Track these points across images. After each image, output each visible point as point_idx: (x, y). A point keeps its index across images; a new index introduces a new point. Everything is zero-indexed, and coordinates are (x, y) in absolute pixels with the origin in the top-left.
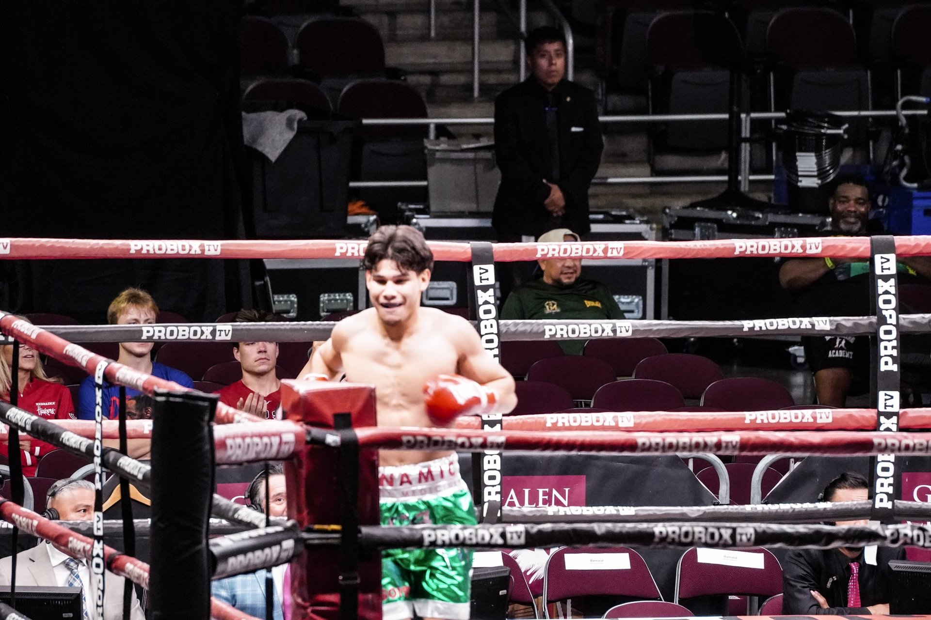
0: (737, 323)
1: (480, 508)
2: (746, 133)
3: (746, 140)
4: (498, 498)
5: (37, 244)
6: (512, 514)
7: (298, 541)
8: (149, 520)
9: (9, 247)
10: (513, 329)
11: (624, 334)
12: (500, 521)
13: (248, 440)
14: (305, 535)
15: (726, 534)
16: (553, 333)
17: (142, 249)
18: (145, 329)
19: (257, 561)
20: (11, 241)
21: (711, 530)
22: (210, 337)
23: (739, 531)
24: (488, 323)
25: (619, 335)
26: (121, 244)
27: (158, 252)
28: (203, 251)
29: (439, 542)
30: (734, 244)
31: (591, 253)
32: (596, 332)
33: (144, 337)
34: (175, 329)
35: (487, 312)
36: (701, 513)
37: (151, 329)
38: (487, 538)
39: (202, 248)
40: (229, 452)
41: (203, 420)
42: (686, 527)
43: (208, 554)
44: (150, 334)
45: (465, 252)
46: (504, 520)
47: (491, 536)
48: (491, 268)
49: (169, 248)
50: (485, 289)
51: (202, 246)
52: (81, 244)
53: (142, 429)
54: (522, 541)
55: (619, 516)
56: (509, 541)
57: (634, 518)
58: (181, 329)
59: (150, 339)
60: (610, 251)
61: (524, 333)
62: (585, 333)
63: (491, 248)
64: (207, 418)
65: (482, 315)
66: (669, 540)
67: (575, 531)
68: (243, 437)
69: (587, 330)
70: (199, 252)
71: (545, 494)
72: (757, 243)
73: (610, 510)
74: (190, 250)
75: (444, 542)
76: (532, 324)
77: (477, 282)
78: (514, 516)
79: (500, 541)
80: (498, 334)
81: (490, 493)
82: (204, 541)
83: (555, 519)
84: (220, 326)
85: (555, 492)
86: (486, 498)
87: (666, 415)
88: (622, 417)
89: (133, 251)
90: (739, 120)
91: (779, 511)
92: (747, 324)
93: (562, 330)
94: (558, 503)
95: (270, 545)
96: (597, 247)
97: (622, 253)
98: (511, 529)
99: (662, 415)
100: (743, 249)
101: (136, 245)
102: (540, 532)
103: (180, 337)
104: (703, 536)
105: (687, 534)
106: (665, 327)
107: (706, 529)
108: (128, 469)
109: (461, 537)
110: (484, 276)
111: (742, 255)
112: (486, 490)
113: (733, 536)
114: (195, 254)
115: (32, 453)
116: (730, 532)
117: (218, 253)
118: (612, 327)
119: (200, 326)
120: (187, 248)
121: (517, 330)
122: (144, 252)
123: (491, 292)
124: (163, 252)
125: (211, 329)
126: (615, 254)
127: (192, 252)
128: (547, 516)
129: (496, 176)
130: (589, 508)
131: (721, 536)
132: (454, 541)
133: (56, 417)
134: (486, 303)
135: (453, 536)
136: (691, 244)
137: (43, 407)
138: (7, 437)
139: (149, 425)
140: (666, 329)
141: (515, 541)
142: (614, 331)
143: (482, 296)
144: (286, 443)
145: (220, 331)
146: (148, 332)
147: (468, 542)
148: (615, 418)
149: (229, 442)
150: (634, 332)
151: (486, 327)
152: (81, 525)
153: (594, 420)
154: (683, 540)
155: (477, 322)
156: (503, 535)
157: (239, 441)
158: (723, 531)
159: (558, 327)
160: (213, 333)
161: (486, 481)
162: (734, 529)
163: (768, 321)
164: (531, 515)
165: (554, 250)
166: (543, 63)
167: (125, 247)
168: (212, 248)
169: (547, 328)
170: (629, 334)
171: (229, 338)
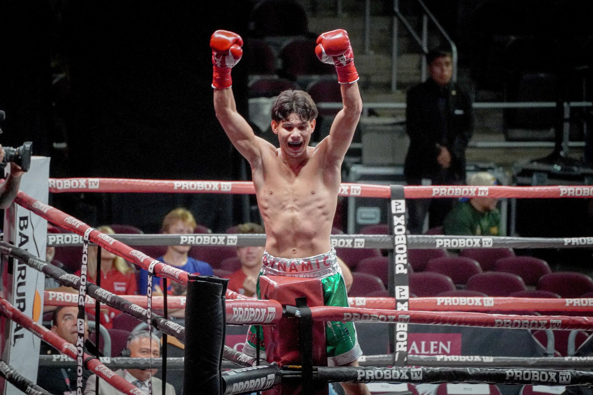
0: (560, 239)
1: (394, 355)
2: (567, 115)
3: (567, 120)
4: (405, 349)
5: (116, 183)
6: (414, 359)
7: (277, 375)
8: (183, 358)
9: (98, 184)
10: (416, 241)
11: (488, 246)
12: (406, 364)
13: (246, 309)
14: (282, 372)
15: (553, 375)
16: (441, 244)
17: (181, 187)
18: (182, 237)
19: (251, 386)
20: (100, 181)
21: (542, 373)
22: (223, 243)
23: (561, 373)
24: (400, 237)
25: (484, 246)
26: (169, 183)
27: (191, 189)
28: (220, 188)
29: (368, 378)
30: (559, 189)
31: (467, 194)
32: (469, 244)
33: (182, 242)
34: (201, 237)
35: (400, 230)
36: (536, 362)
37: (186, 237)
38: (398, 375)
39: (219, 186)
40: (235, 316)
41: (218, 294)
42: (527, 371)
43: (220, 380)
44: (186, 241)
45: (387, 192)
46: (409, 363)
47: (401, 375)
48: (403, 202)
49: (199, 186)
50: (399, 215)
51: (219, 185)
52: (144, 182)
53: (179, 303)
54: (421, 378)
55: (482, 362)
56: (413, 378)
57: (492, 364)
58: (205, 237)
59: (185, 244)
60: (479, 192)
61: (423, 244)
62: (462, 245)
63: (403, 189)
64: (221, 293)
65: (396, 231)
66: (516, 379)
67: (454, 372)
68: (244, 307)
69: (464, 243)
70: (217, 189)
71: (435, 345)
72: (575, 189)
73: (477, 358)
74: (212, 188)
75: (370, 377)
76: (428, 238)
77: (394, 211)
78: (415, 361)
79: (407, 378)
80: (407, 244)
81: (400, 346)
82: (218, 372)
83: (442, 364)
84: (230, 236)
85: (441, 344)
86: (398, 349)
87: (515, 300)
88: (486, 300)
89: (176, 188)
90: (563, 108)
91: (586, 361)
92: (567, 240)
93: (447, 242)
94: (444, 353)
95: (259, 377)
96: (471, 190)
97: (487, 193)
98: (414, 369)
99: (512, 300)
100: (566, 193)
101: (178, 184)
102: (432, 372)
103: (204, 243)
104: (537, 376)
105: (527, 375)
106: (513, 242)
107: (540, 372)
108: (171, 327)
109: (382, 374)
110: (398, 207)
111: (565, 196)
112: (398, 344)
113: (557, 377)
114: (215, 191)
115: (109, 316)
116: (555, 374)
117: (230, 190)
118: (480, 241)
119: (217, 236)
120: (210, 186)
121: (418, 242)
122: (183, 188)
123: (403, 217)
124: (194, 189)
125: (224, 238)
126: (483, 194)
127: (213, 189)
128: (436, 361)
129: (407, 141)
130: (464, 357)
131: (549, 377)
132: (377, 377)
133: (126, 293)
134: (399, 224)
135: (376, 373)
136: (531, 189)
137: (118, 286)
138: (95, 306)
139: (184, 300)
140: (515, 243)
141: (416, 378)
142: (481, 243)
143: (396, 220)
144: (270, 313)
145: (230, 239)
146: (184, 239)
147: (386, 378)
148: (481, 301)
149: (235, 309)
150: (494, 244)
151: (398, 240)
152: (140, 361)
153: (468, 301)
154: (525, 379)
155: (392, 236)
156: (408, 374)
157: (240, 309)
158: (550, 374)
159: (445, 240)
160: (225, 240)
161: (398, 338)
162: (558, 373)
163: (580, 239)
164: (426, 360)
165: (443, 191)
166: (437, 70)
167: (170, 185)
168: (226, 187)
169: (438, 241)
170: (491, 245)
171: (235, 244)
